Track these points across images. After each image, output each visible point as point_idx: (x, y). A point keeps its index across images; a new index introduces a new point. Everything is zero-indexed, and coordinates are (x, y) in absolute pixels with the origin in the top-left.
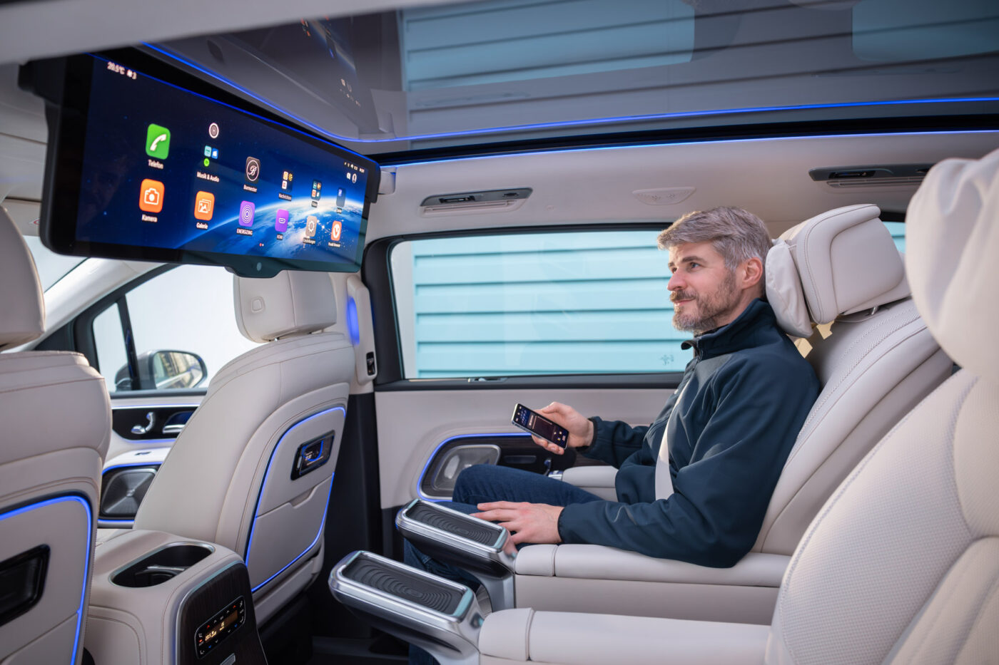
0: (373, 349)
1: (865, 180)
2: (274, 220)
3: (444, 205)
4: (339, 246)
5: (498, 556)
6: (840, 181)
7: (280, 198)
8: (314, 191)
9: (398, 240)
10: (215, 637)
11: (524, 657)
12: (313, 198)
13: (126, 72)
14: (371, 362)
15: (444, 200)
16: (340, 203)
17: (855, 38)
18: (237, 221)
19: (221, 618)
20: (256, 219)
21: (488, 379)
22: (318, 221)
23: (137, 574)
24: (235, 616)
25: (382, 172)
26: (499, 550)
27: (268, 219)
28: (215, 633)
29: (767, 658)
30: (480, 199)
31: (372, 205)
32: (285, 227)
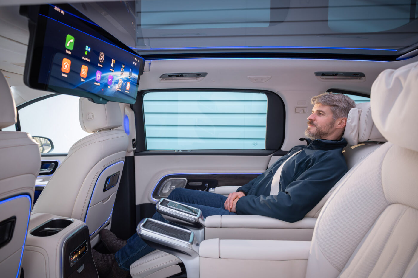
0: (135, 137)
1: (334, 77)
2: (107, 80)
3: (170, 78)
4: (128, 92)
5: (198, 220)
6: (325, 77)
7: (110, 70)
8: (122, 68)
9: (147, 92)
10: (77, 257)
11: (219, 257)
12: (121, 71)
13: (61, 11)
14: (134, 143)
15: (170, 76)
16: (130, 75)
17: (329, 22)
18: (95, 79)
19: (79, 249)
20: (102, 78)
21: (183, 151)
22: (122, 81)
23: (40, 231)
24: (84, 248)
25: (145, 62)
26: (199, 218)
27: (106, 79)
28: (77, 256)
29: (310, 252)
30: (186, 76)
31: (141, 76)
32: (111, 83)
